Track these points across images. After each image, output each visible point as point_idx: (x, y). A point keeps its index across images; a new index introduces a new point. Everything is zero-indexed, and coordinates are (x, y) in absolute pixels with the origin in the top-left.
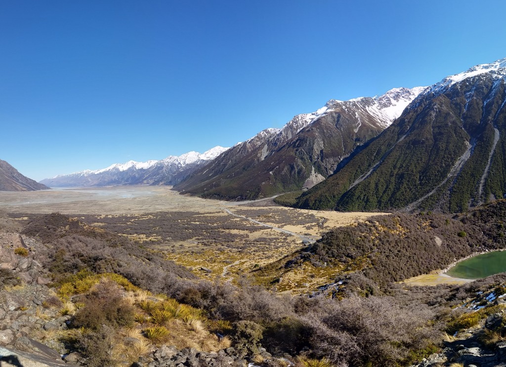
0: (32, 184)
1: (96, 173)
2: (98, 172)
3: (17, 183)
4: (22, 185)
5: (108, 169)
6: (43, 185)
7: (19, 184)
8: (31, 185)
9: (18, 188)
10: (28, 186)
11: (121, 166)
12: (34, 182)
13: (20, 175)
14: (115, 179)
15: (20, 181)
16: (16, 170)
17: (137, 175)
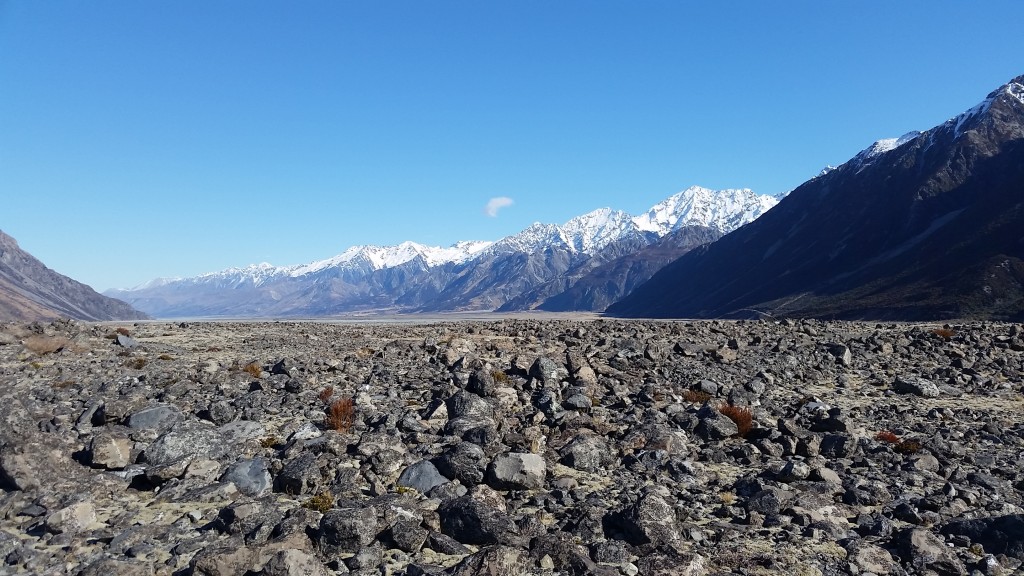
0: (80, 297)
1: (295, 274)
2: (302, 272)
3: (16, 289)
4: (38, 299)
5: (335, 261)
6: (121, 303)
7: (27, 294)
8: (73, 300)
9: (25, 310)
10: (63, 304)
11: (379, 254)
12: (86, 290)
13: (29, 260)
14: (363, 294)
15: (30, 282)
16: (12, 240)
17: (437, 284)
